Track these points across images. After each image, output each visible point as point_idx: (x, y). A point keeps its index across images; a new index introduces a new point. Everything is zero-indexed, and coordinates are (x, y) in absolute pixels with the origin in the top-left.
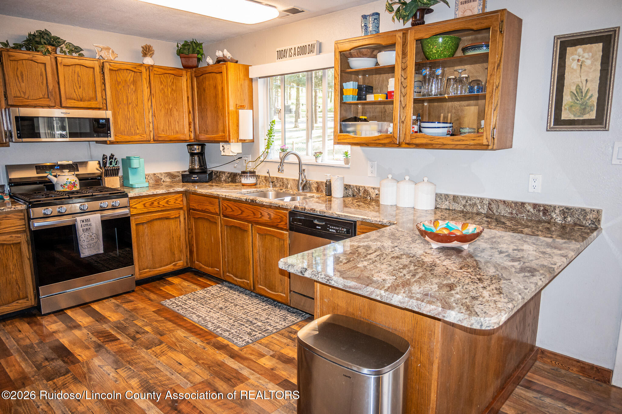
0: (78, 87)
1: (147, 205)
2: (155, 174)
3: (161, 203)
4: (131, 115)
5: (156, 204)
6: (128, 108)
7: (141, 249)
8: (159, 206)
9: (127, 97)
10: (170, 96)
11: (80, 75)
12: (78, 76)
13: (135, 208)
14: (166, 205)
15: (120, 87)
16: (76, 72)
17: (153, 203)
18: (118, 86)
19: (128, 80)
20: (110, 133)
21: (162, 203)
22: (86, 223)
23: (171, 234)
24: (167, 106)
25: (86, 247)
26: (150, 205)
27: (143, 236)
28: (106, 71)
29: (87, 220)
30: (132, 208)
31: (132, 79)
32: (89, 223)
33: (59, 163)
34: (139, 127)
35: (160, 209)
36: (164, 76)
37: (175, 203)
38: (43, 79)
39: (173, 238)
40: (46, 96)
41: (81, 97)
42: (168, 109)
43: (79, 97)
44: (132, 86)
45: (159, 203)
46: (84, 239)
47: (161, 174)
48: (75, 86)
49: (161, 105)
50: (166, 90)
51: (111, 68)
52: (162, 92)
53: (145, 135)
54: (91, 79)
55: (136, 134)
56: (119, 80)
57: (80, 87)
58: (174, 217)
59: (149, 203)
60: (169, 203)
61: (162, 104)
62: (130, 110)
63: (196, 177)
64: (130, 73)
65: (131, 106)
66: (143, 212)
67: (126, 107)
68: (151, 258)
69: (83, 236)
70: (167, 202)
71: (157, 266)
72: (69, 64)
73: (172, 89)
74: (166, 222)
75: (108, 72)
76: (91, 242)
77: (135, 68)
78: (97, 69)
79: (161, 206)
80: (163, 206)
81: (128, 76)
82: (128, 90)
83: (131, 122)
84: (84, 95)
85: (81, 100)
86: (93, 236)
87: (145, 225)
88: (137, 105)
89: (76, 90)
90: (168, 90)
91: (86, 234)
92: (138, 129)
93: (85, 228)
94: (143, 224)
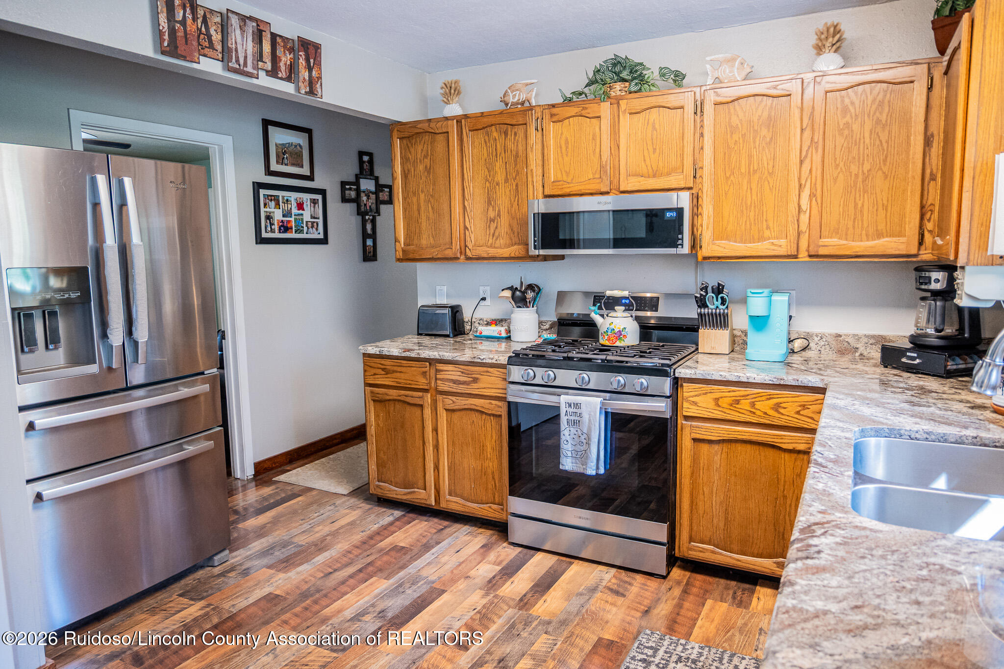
0: (651, 150)
1: (724, 403)
2: (840, 336)
3: (758, 405)
4: (754, 197)
5: (745, 405)
6: (749, 182)
7: (701, 497)
8: (754, 413)
9: (750, 156)
10: (867, 141)
11: (657, 126)
12: (654, 128)
13: (695, 403)
14: (772, 412)
15: (736, 137)
16: (651, 121)
17: (738, 402)
18: (731, 136)
19: (755, 119)
20: (682, 239)
21: (764, 406)
22: (575, 410)
23: (781, 488)
24: (854, 169)
25: (569, 454)
26: (731, 405)
27: (708, 469)
28: (709, 109)
29: (577, 404)
30: (687, 401)
31: (766, 114)
32: (578, 411)
33: (609, 293)
34: (771, 225)
35: (754, 420)
36: (856, 93)
37: (798, 413)
38: (596, 146)
39: (785, 497)
40: (597, 176)
41: (655, 169)
42: (857, 175)
43: (650, 171)
44: (764, 132)
45: (753, 405)
46: (568, 438)
47: (858, 338)
48: (646, 151)
49: (837, 166)
50: (856, 127)
51: (719, 99)
52: (846, 132)
53: (783, 242)
54: (677, 130)
55: (761, 239)
56: (735, 121)
57: (655, 150)
58: (790, 447)
59: (729, 400)
60: (782, 411)
61: (842, 164)
62: (754, 186)
63: (913, 359)
64: (762, 101)
65: (757, 176)
66: (711, 416)
67: (745, 182)
68: (722, 525)
69: (566, 432)
70: (777, 407)
71: (735, 547)
72: (639, 109)
73: (878, 121)
74: (770, 452)
75: (712, 111)
76: (578, 448)
77: (775, 88)
78: (690, 109)
79: (758, 413)
80: (765, 413)
81: (757, 109)
82: (754, 142)
83: (752, 214)
84: (661, 164)
85: (654, 176)
86: (583, 437)
87: (716, 447)
88: (771, 174)
89: (647, 159)
90: (862, 125)
91: (573, 430)
92: (768, 228)
93: (573, 418)
94: (710, 442)
